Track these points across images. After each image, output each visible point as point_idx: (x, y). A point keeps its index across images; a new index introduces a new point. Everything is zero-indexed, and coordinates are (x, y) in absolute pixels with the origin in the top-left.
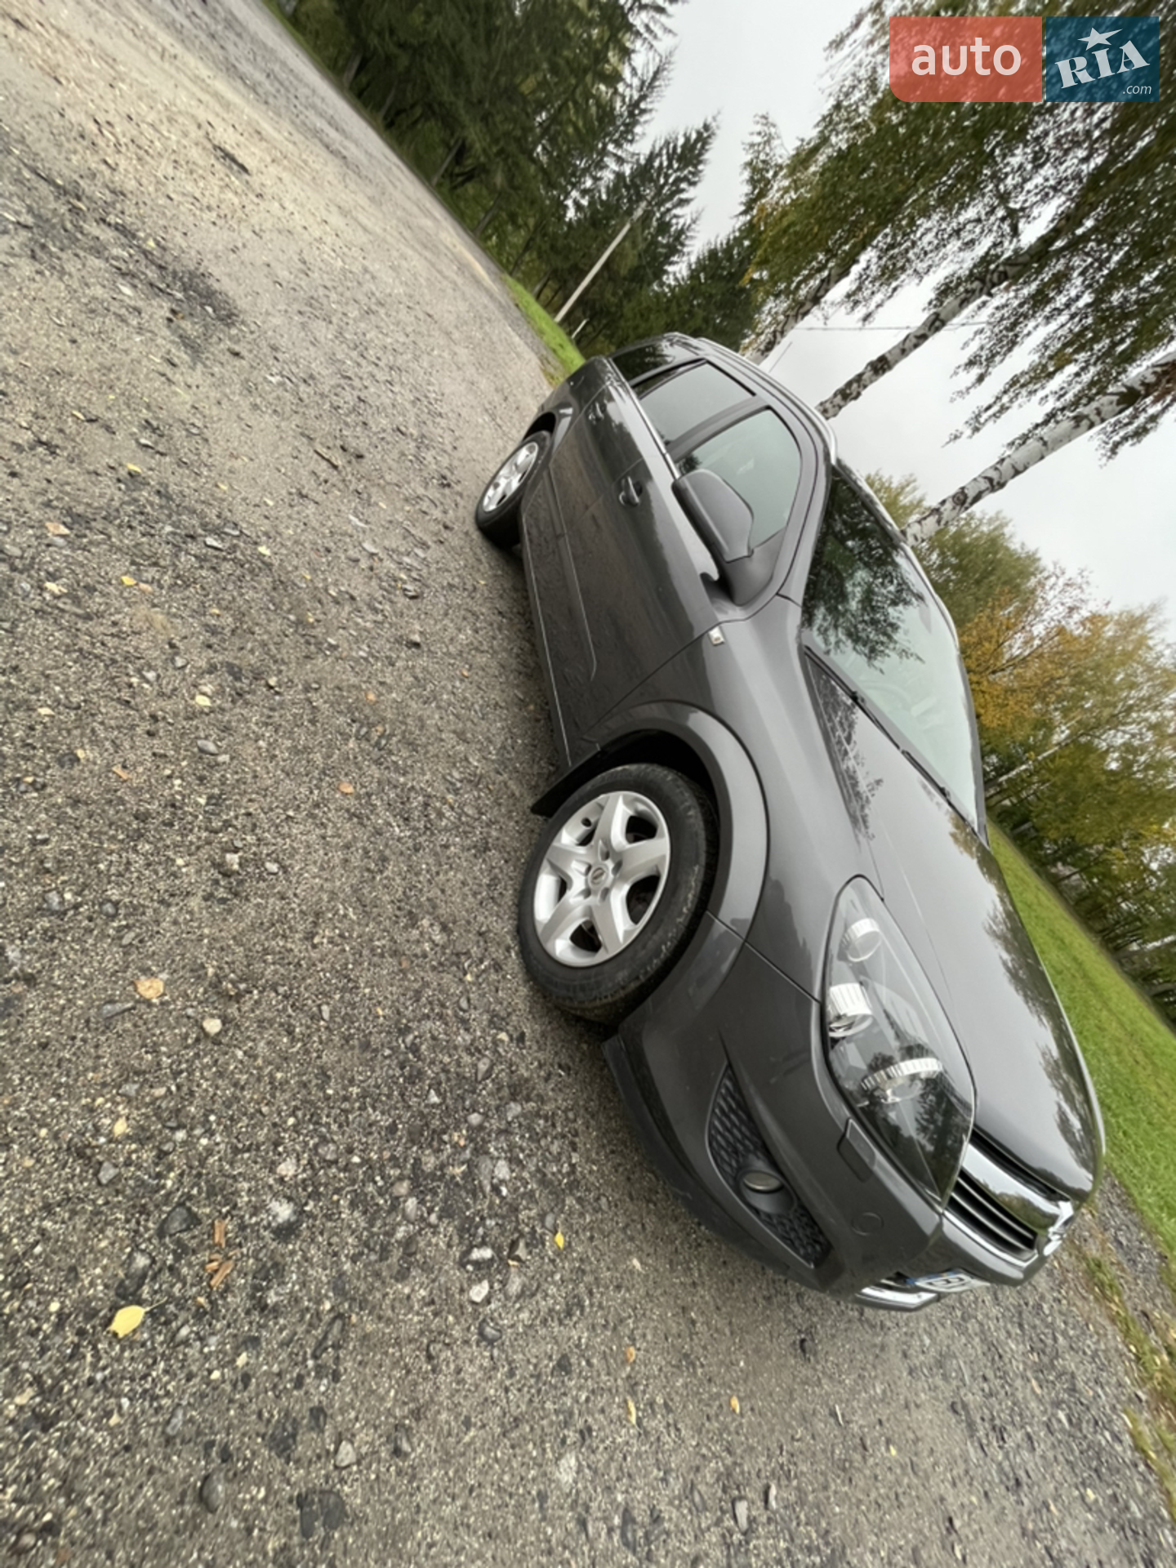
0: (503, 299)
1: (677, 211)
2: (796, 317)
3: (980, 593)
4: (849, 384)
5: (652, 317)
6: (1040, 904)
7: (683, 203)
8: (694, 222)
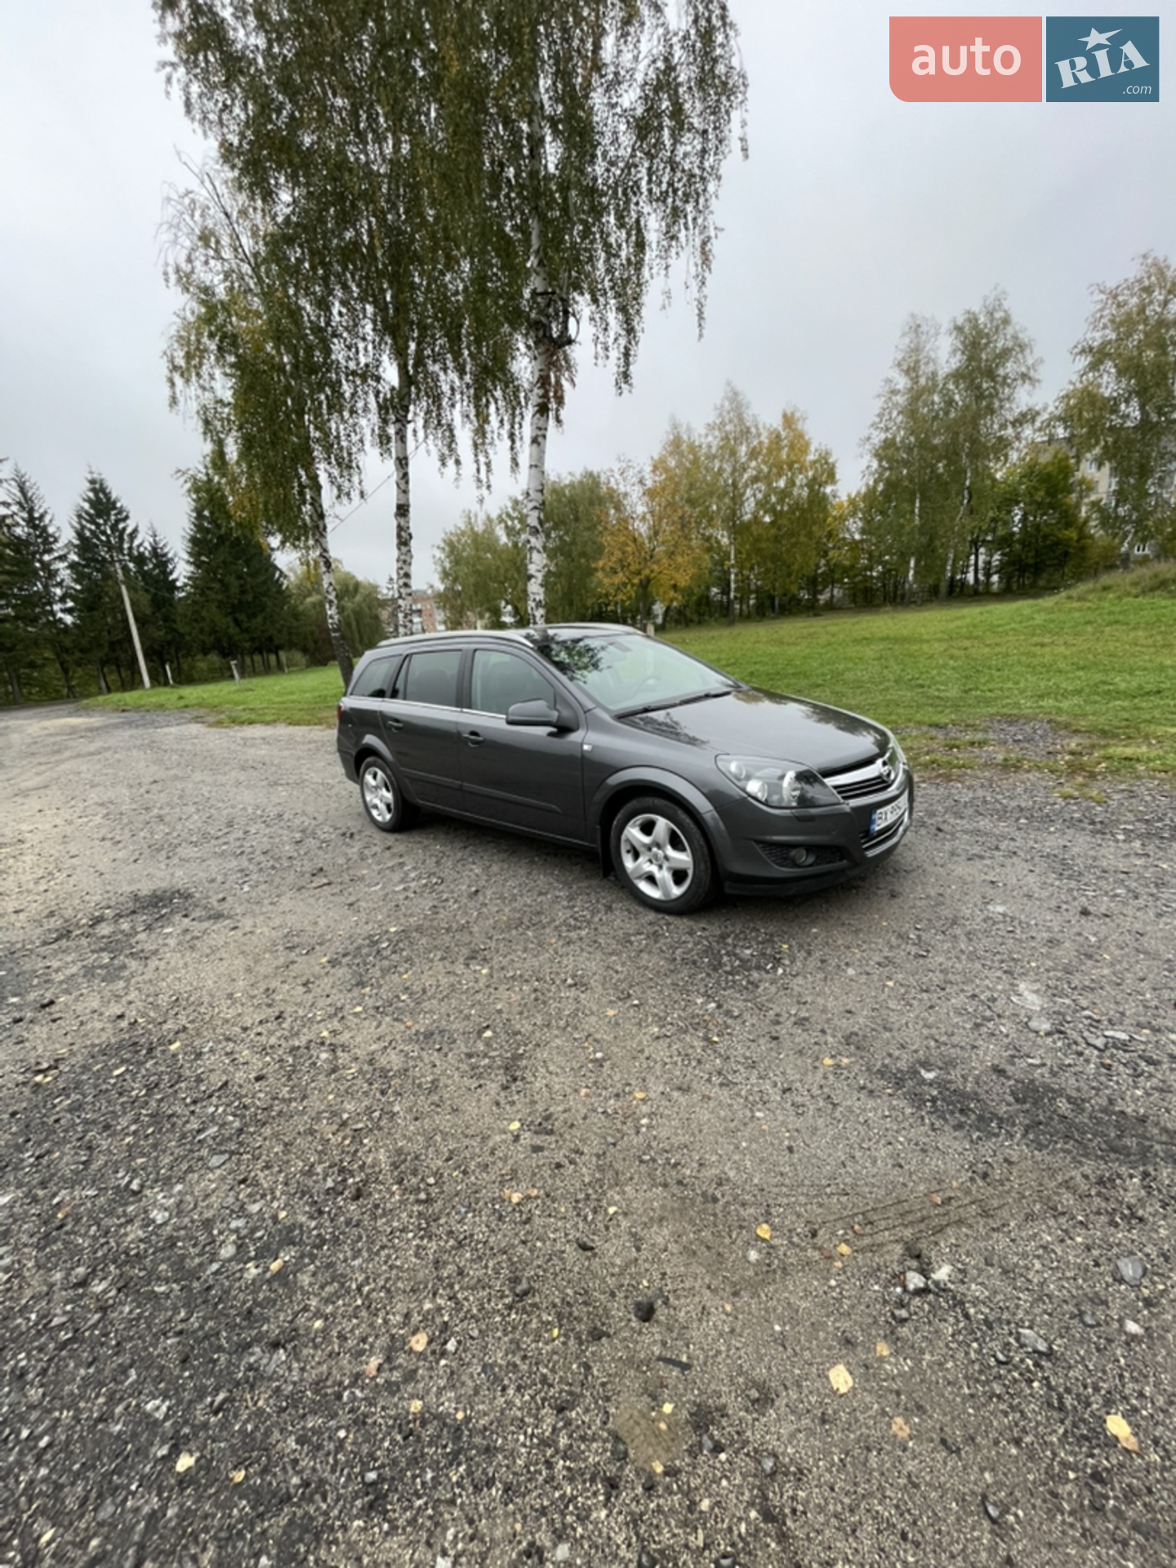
0: (115, 718)
1: (136, 543)
2: (323, 536)
3: (586, 524)
4: (399, 536)
5: (204, 614)
6: (833, 635)
7: (133, 536)
8: (155, 536)
